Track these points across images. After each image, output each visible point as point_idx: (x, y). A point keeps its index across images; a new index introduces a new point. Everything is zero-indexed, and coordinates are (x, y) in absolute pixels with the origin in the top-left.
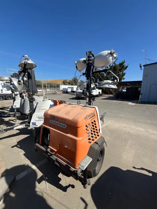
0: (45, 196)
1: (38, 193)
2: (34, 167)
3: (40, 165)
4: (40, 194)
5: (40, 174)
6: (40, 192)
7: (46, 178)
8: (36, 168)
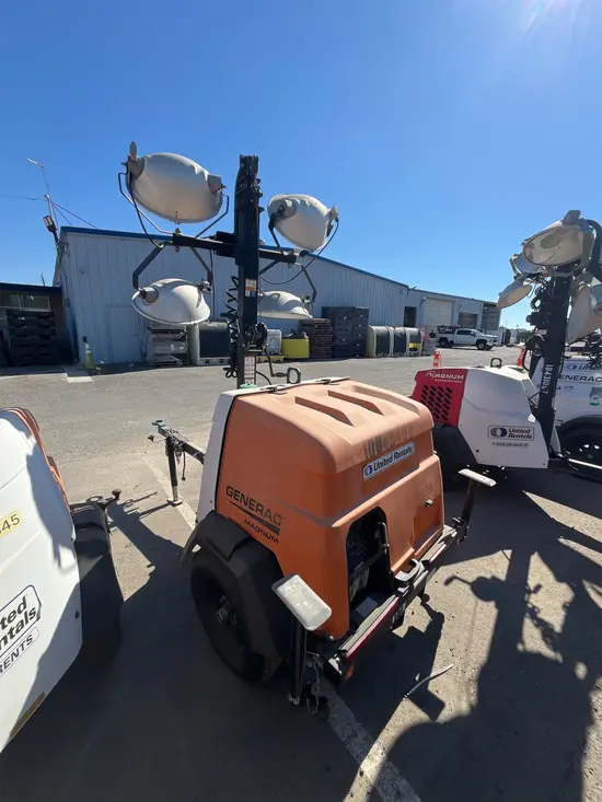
0: (472, 672)
1: (473, 699)
2: (371, 766)
3: (356, 726)
4: (473, 690)
5: (407, 714)
6: (469, 695)
7: (417, 678)
8: (375, 746)
